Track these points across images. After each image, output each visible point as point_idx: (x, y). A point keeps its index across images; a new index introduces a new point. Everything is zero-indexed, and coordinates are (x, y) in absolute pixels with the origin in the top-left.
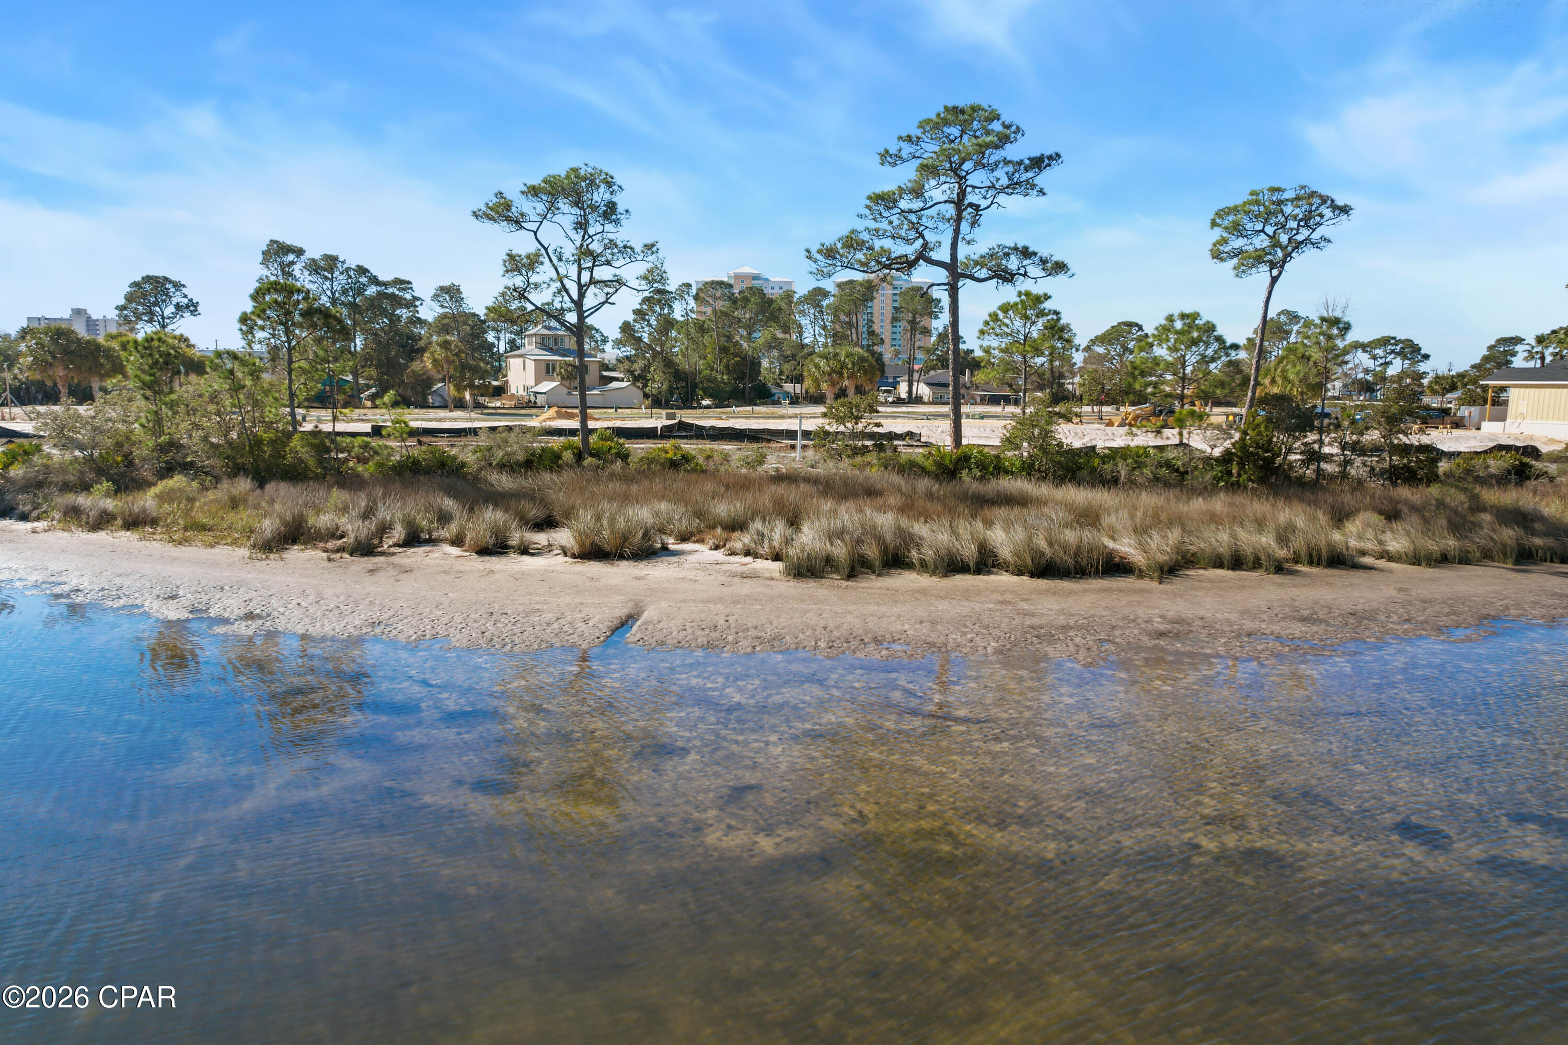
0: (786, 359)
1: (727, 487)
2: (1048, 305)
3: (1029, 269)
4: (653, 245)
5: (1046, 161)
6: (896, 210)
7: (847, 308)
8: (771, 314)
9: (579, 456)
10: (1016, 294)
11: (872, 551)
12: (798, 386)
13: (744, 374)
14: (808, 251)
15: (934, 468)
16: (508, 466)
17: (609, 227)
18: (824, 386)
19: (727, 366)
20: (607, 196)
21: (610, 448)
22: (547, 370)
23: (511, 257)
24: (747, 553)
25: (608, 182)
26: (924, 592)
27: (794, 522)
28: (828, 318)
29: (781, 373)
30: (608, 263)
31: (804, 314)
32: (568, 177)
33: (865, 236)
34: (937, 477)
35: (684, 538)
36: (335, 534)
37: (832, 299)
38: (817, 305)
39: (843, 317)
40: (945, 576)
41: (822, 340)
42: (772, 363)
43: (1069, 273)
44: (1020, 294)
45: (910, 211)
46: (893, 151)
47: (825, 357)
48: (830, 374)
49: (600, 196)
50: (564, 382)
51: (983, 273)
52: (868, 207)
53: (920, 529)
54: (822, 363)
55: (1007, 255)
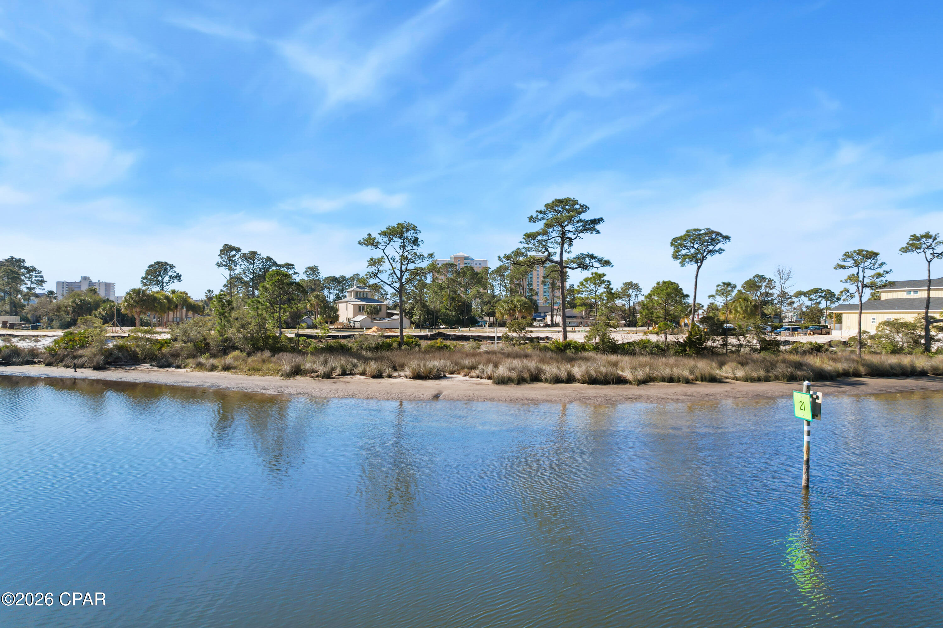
0: (485, 303)
1: (467, 355)
2: (605, 278)
3: (594, 264)
4: (432, 254)
5: (597, 221)
6: (536, 240)
7: (517, 277)
8: (478, 280)
9: (400, 345)
10: (591, 273)
11: (526, 375)
12: (492, 318)
13: (463, 311)
14: (499, 257)
15: (555, 349)
16: (369, 349)
17: (415, 247)
18: (506, 317)
19: (454, 307)
20: (414, 235)
21: (412, 342)
22: (359, 310)
23: (371, 259)
24: (478, 377)
25: (414, 229)
26: (546, 388)
27: (496, 366)
28: (507, 282)
29: (482, 311)
30: (414, 262)
31: (494, 279)
32: (398, 227)
33: (523, 251)
34: (555, 352)
35: (452, 373)
36: (313, 371)
37: (509, 271)
38: (502, 275)
39: (516, 282)
40: (555, 384)
41: (504, 293)
42: (477, 305)
43: (611, 265)
44: (592, 274)
45: (543, 241)
46: (534, 216)
47: (506, 302)
48: (509, 311)
49: (410, 234)
50: (369, 316)
51: (575, 265)
52: (524, 238)
53: (546, 367)
54: (505, 305)
55: (584, 258)
